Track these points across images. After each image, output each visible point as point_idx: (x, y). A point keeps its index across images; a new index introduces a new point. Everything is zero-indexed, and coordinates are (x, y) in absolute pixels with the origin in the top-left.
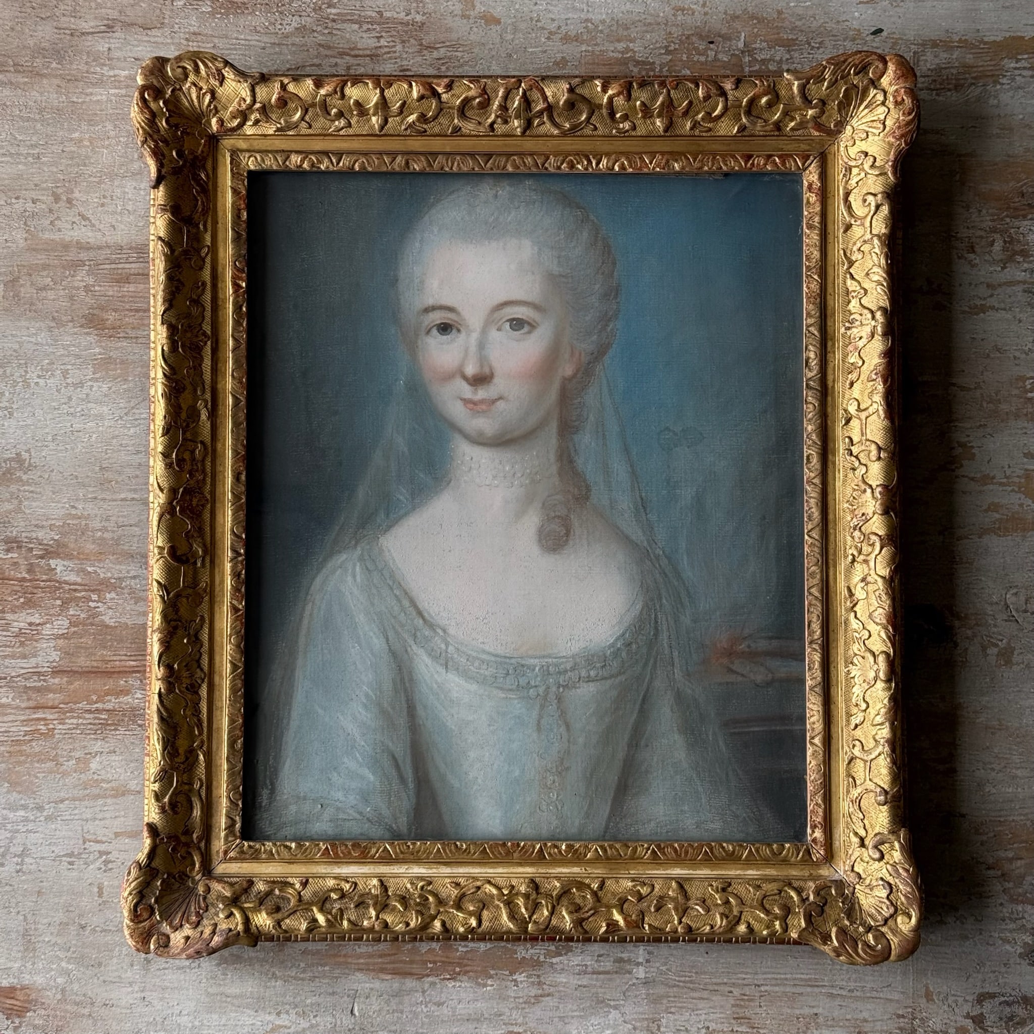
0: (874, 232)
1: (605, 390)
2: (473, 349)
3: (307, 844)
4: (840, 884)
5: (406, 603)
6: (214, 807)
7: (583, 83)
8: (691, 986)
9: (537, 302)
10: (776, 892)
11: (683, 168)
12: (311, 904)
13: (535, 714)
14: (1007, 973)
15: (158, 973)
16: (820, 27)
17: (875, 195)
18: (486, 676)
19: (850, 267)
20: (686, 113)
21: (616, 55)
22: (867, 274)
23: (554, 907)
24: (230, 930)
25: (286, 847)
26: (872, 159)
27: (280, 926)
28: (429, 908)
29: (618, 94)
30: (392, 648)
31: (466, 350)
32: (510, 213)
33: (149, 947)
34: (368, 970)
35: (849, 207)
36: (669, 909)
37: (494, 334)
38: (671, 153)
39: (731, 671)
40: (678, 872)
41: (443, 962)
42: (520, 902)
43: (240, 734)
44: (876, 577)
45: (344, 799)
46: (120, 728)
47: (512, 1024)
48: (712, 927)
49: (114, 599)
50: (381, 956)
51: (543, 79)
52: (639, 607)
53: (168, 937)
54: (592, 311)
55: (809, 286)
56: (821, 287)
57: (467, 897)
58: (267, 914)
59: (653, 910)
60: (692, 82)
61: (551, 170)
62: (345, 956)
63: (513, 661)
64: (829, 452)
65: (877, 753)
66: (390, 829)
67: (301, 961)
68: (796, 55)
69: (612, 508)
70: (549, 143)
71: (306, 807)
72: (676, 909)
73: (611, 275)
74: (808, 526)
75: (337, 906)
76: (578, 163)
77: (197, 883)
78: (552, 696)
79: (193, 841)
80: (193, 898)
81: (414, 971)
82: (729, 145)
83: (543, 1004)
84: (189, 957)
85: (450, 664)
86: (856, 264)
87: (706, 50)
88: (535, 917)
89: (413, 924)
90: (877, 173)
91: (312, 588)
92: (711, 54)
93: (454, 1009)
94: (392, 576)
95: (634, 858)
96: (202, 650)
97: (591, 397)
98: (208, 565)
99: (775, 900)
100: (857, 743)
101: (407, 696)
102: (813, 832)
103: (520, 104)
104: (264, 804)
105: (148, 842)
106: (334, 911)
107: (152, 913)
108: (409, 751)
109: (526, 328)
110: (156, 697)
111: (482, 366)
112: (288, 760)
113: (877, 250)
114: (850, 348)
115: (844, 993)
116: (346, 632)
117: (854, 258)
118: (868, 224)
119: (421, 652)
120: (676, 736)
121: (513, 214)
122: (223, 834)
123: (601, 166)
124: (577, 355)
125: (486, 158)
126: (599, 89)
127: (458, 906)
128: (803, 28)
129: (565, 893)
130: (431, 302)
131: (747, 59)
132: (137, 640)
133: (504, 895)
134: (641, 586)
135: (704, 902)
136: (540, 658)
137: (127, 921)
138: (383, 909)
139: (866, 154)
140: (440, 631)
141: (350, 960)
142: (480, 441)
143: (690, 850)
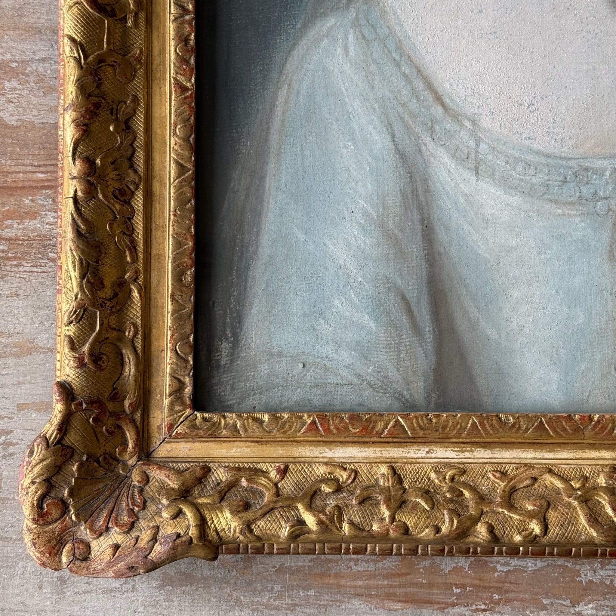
3: (286, 416)
5: (419, 85)
6: (154, 364)
12: (294, 499)
15: (77, 598)
18: (533, 185)
24: (179, 536)
25: (256, 420)
27: (251, 531)
28: (467, 507)
30: (400, 148)
33: (60, 561)
34: (370, 595)
41: (474, 586)
43: (190, 262)
45: (334, 356)
46: (24, 263)
49: (16, 89)
50: (387, 576)
53: (88, 546)
57: (520, 492)
58: (232, 513)
62: (336, 576)
63: (572, 163)
66: (400, 398)
67: (275, 582)
71: (282, 367)
75: (332, 502)
77: (131, 470)
79: (124, 411)
80: (124, 492)
81: (433, 598)
84: (118, 575)
85: (482, 168)
89: (444, 529)
91: (288, 65)
94: (399, 48)
96: (136, 144)
98: (142, 24)
101: (422, 214)
104: (223, 363)
105: (59, 408)
106: (328, 509)
107: (65, 510)
108: (425, 291)
110: (71, 202)
112: (257, 301)
116: (335, 127)
119: (441, 152)
122: (166, 402)
127: (509, 504)
132: (48, 145)
133: (575, 489)
137: (27, 522)
138: (400, 506)
140: (468, 124)
141: (343, 582)
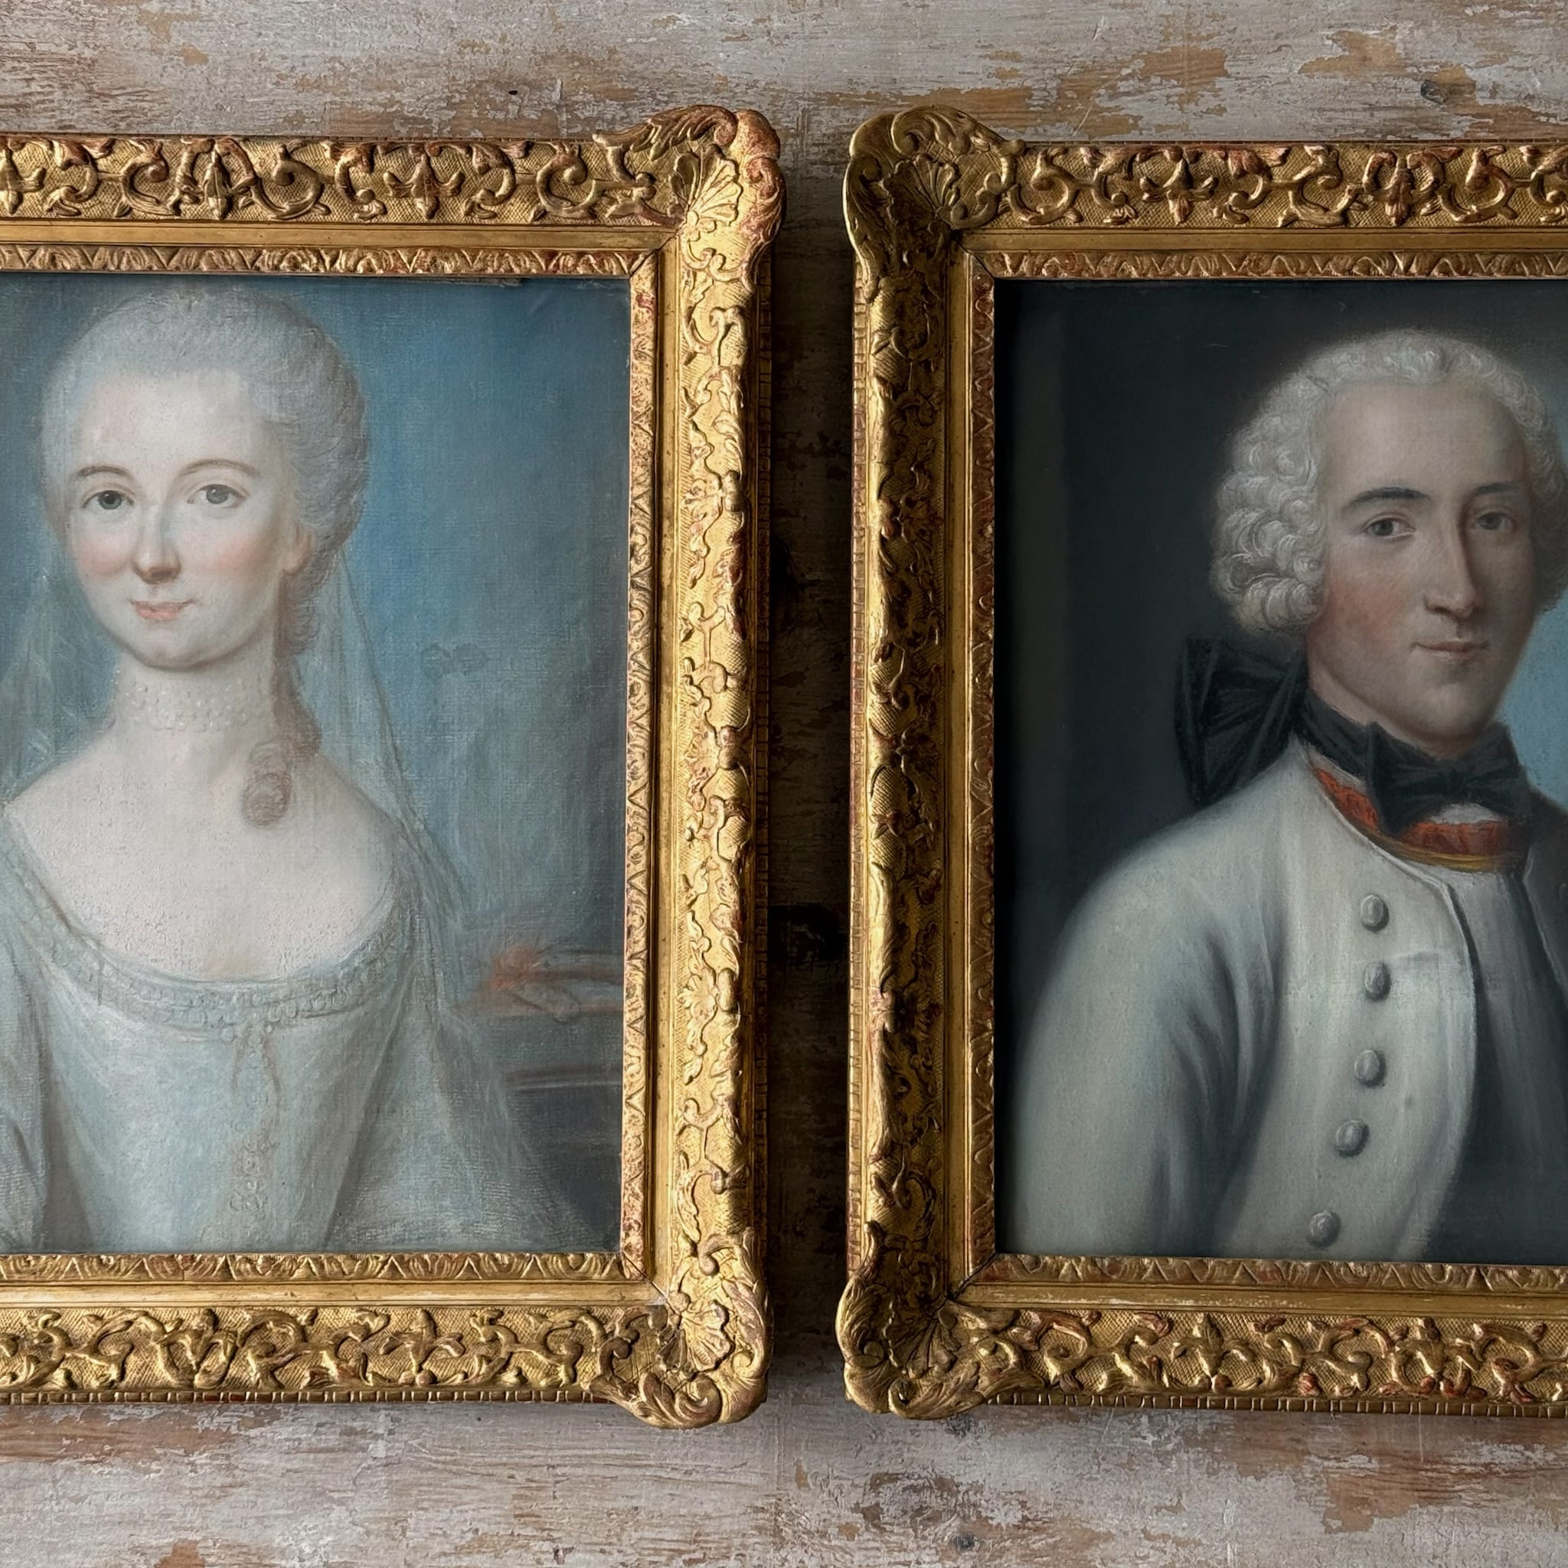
0: (724, 363)
1: (345, 590)
2: (151, 530)
4: (661, 1312)
5: (43, 902)
7: (304, 145)
8: (454, 1468)
9: (246, 462)
10: (567, 1323)
11: (457, 269)
13: (229, 1066)
14: (914, 1443)
16: (670, 72)
17: (724, 310)
18: (157, 1010)
19: (693, 414)
20: (457, 190)
21: (374, 108)
22: (714, 424)
23: (235, 1350)
26: (720, 260)
28: (50, 1353)
29: (355, 163)
30: (20, 969)
31: (142, 531)
32: (209, 332)
35: (694, 328)
36: (406, 1350)
37: (182, 508)
38: (438, 248)
39: (520, 1000)
40: (428, 1296)
41: (86, 1437)
42: (187, 1341)
44: (719, 860)
47: (186, 1529)
48: (466, 1376)
51: (246, 139)
52: (388, 906)
54: (327, 475)
55: (640, 440)
56: (654, 442)
57: (110, 1337)
59: (381, 1351)
60: (461, 146)
61: (265, 269)
63: (199, 987)
64: (664, 680)
65: (714, 1118)
68: (635, 112)
69: (351, 761)
70: (262, 233)
72: (416, 1350)
73: (356, 424)
74: (631, 788)
76: (304, 261)
78: (255, 1039)
81: (42, 1450)
82: (525, 237)
83: (232, 1499)
85: (105, 992)
86: (701, 410)
87: (505, 103)
88: (205, 1364)
89: (22, 1376)
90: (727, 278)
92: (513, 109)
93: (99, 1508)
94: (22, 863)
95: (363, 1276)
97: (323, 601)
99: (565, 1336)
100: (691, 1103)
101: (39, 1040)
102: (627, 1235)
103: (213, 175)
108: (39, 1122)
109: (231, 499)
111: (164, 554)
113: (726, 389)
114: (693, 529)
115: (677, 1476)
117: (698, 401)
118: (715, 352)
119: (62, 974)
120: (438, 1097)
121: (214, 333)
123: (337, 265)
124: (305, 539)
125: (169, 252)
126: (328, 154)
127: (95, 1349)
128: (646, 74)
129: (256, 1328)
130: (90, 461)
131: (564, 117)
133: (165, 1332)
134: (393, 875)
135: (460, 1339)
136: (238, 982)
139: (714, 252)
140: (91, 944)
142: (160, 664)
143: (447, 1264)
